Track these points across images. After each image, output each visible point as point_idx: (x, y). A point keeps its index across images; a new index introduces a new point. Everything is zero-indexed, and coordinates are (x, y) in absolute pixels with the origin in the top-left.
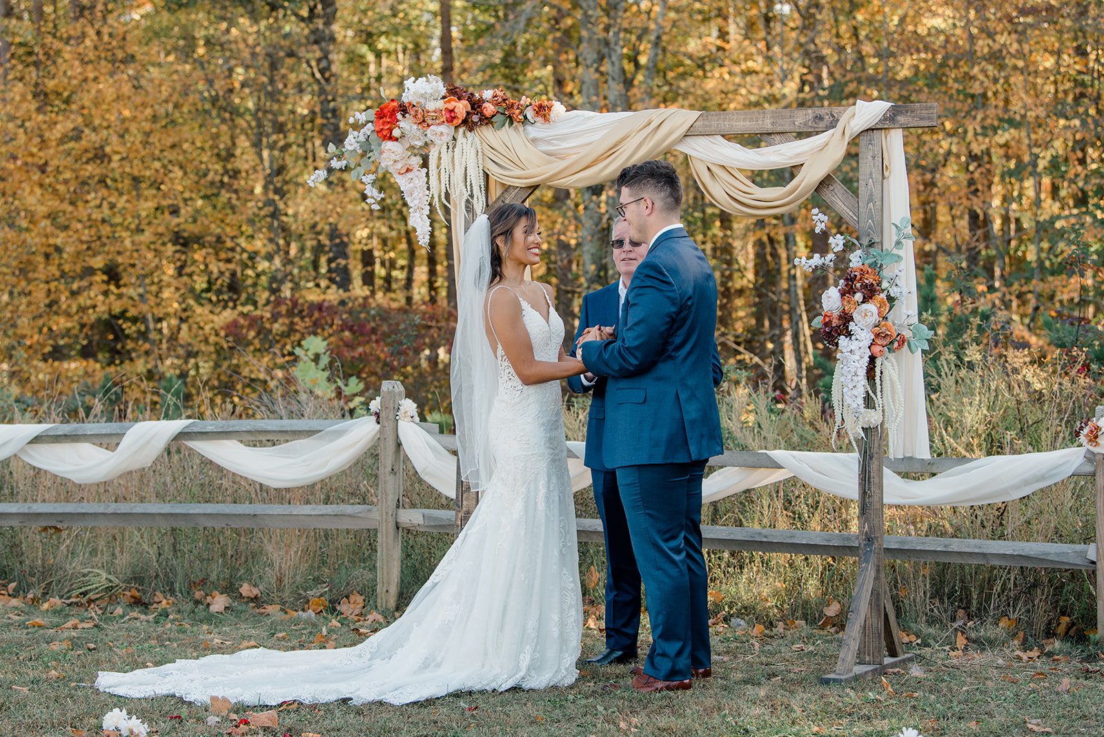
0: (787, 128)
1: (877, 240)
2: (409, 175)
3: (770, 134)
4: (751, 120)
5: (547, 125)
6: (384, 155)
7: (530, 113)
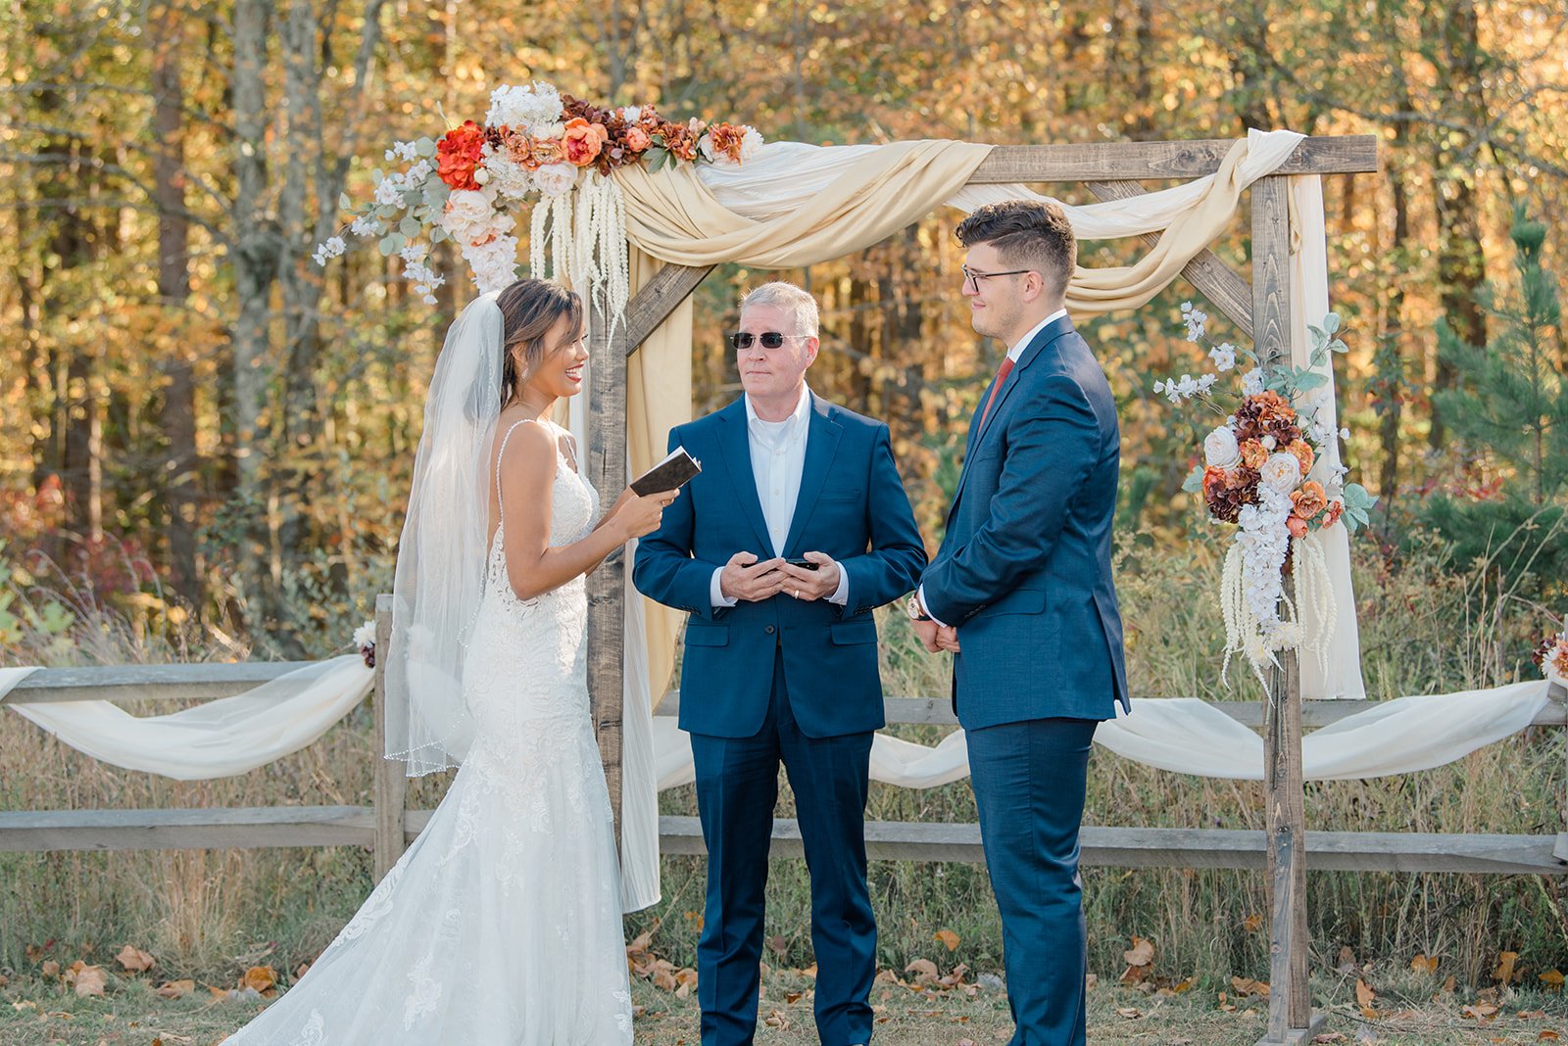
0: (1135, 173)
1: (1282, 350)
2: (491, 247)
3: (1105, 182)
4: (1076, 159)
5: (735, 166)
6: (453, 213)
7: (706, 145)
